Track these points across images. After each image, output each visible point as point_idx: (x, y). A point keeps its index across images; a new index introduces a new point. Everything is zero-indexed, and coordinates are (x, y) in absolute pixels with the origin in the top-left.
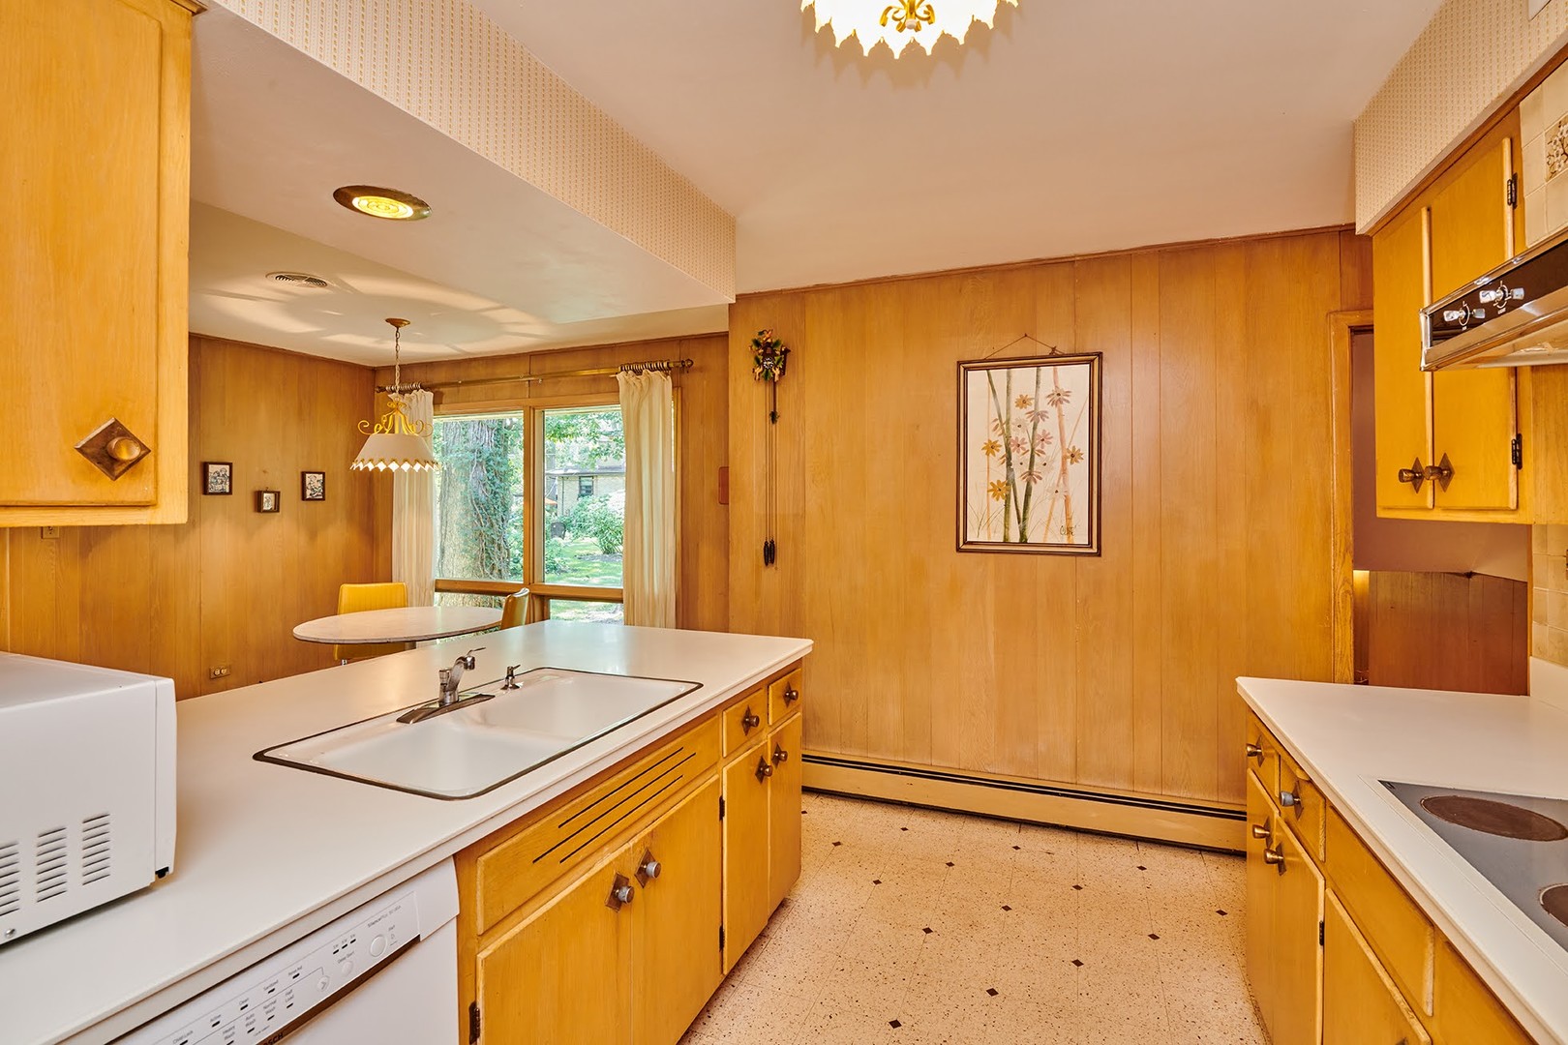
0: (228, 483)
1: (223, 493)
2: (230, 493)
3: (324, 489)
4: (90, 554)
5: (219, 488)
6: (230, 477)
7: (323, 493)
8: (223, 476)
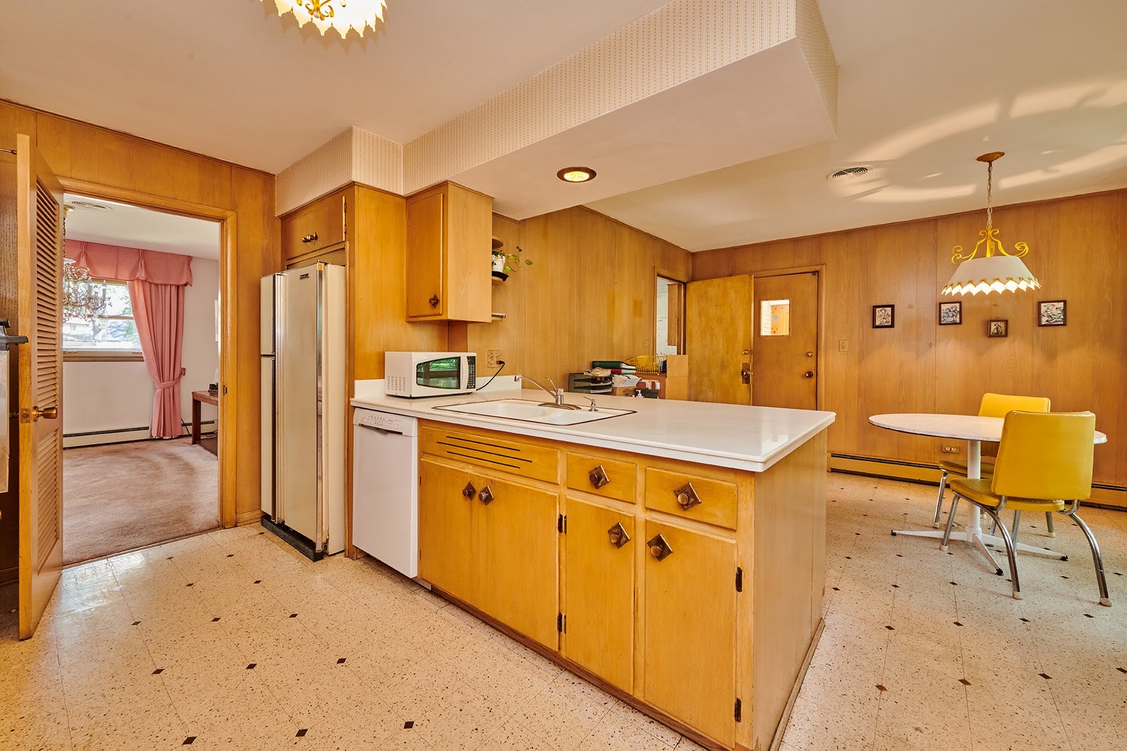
0: (958, 316)
1: (954, 323)
2: (960, 323)
3: (1065, 315)
4: (864, 362)
5: (950, 320)
6: (960, 312)
7: (1065, 319)
8: (954, 311)
